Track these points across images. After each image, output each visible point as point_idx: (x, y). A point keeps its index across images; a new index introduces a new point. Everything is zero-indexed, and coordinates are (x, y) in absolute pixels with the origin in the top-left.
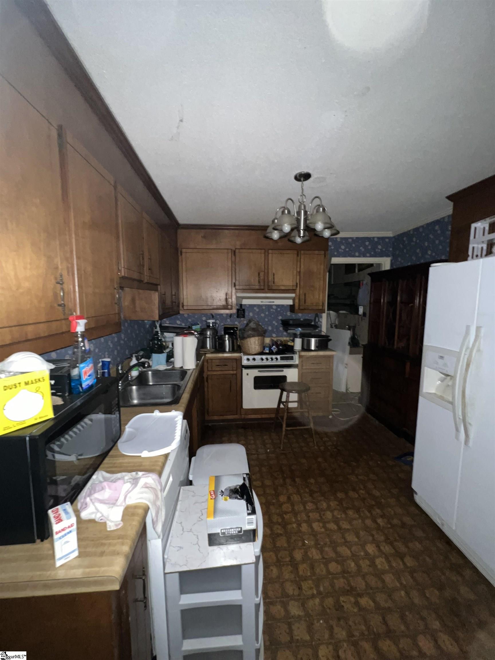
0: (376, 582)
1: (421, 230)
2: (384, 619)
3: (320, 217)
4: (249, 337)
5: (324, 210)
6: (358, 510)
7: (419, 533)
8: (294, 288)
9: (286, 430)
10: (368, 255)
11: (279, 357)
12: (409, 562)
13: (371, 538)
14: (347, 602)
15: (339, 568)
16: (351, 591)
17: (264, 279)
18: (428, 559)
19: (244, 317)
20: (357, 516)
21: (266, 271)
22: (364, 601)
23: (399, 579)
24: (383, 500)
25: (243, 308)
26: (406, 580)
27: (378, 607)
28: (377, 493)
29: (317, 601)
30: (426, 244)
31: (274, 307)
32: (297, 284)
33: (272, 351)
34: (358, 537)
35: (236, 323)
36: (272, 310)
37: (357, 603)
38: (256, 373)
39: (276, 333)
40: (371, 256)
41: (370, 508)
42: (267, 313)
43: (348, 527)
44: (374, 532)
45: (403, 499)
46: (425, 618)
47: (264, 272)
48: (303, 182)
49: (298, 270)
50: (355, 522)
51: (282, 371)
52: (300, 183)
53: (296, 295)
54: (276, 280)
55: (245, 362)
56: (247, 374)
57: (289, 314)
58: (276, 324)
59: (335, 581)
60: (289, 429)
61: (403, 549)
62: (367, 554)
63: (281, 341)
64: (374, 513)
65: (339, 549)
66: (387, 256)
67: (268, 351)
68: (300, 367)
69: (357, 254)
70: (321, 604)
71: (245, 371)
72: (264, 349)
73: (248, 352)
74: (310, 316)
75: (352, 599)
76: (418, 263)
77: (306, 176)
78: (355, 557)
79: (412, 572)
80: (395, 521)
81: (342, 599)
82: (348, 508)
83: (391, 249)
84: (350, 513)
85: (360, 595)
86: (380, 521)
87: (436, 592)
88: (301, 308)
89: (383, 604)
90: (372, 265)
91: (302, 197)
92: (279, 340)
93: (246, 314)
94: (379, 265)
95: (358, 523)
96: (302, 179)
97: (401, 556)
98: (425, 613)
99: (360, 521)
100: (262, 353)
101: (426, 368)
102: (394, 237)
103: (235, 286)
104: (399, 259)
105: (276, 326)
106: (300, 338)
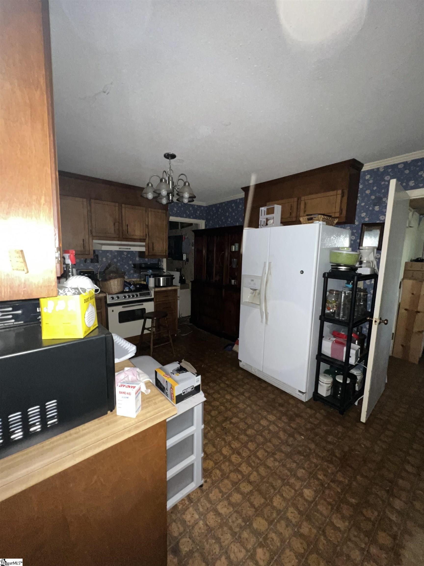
0: (236, 409)
1: (224, 204)
2: (245, 422)
3: (186, 189)
4: (111, 279)
5: (189, 184)
6: (214, 382)
7: (246, 381)
8: (144, 238)
9: (154, 349)
10: (192, 217)
11: (138, 294)
12: (247, 394)
13: (226, 392)
14: (227, 425)
15: (216, 412)
16: (226, 419)
17: (119, 229)
18: (253, 390)
19: (98, 262)
20: (215, 384)
21: (120, 222)
22: (234, 420)
23: (245, 404)
24: (225, 372)
25: (96, 253)
26: (248, 402)
27: (241, 419)
28: (220, 370)
29: (212, 432)
30: (227, 214)
31: (125, 253)
32: (146, 234)
33: (132, 290)
34: (219, 394)
35: (90, 268)
36: (123, 256)
37: (231, 423)
38: (120, 309)
39: (128, 276)
40: (194, 218)
41: (220, 378)
42: (119, 258)
43: (213, 391)
44: (227, 388)
45: (234, 368)
46: (260, 413)
47: (119, 222)
48: (171, 160)
49: (147, 224)
50: (215, 388)
51: (142, 304)
52: (168, 160)
53: (146, 244)
54: (129, 230)
55: (109, 301)
56: (113, 311)
57: (137, 259)
58: (127, 268)
59: (217, 419)
60: (156, 347)
61: (242, 390)
62: (227, 400)
63: (133, 282)
64: (223, 380)
65: (212, 404)
66: (203, 219)
67: (128, 290)
68: (155, 299)
69: (185, 215)
70: (215, 432)
71: (110, 309)
72: (124, 289)
73: (111, 292)
74: (154, 261)
75: (228, 422)
76: (223, 226)
77: (173, 156)
78: (222, 404)
79: (249, 398)
80: (234, 380)
81: (223, 425)
82: (208, 383)
83: (205, 215)
84: (211, 384)
85: (231, 419)
86: (227, 382)
87: (261, 401)
88: (150, 254)
89: (242, 417)
90: (191, 224)
91: (170, 171)
92: (132, 281)
93: (100, 259)
94: (197, 225)
95: (217, 388)
96: (170, 158)
97: (242, 394)
98: (260, 411)
99: (217, 386)
100: (123, 292)
101: (244, 288)
102: (206, 207)
103: (92, 233)
104: (211, 222)
105: (127, 269)
106: (153, 277)
